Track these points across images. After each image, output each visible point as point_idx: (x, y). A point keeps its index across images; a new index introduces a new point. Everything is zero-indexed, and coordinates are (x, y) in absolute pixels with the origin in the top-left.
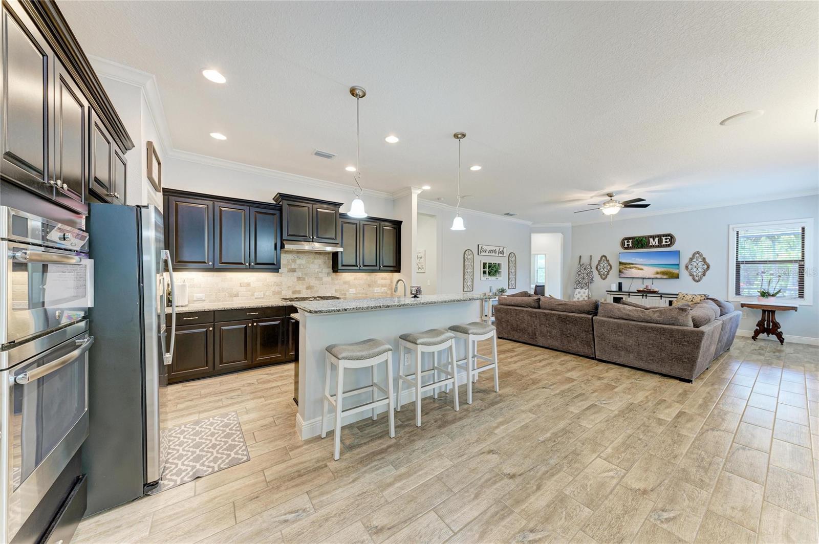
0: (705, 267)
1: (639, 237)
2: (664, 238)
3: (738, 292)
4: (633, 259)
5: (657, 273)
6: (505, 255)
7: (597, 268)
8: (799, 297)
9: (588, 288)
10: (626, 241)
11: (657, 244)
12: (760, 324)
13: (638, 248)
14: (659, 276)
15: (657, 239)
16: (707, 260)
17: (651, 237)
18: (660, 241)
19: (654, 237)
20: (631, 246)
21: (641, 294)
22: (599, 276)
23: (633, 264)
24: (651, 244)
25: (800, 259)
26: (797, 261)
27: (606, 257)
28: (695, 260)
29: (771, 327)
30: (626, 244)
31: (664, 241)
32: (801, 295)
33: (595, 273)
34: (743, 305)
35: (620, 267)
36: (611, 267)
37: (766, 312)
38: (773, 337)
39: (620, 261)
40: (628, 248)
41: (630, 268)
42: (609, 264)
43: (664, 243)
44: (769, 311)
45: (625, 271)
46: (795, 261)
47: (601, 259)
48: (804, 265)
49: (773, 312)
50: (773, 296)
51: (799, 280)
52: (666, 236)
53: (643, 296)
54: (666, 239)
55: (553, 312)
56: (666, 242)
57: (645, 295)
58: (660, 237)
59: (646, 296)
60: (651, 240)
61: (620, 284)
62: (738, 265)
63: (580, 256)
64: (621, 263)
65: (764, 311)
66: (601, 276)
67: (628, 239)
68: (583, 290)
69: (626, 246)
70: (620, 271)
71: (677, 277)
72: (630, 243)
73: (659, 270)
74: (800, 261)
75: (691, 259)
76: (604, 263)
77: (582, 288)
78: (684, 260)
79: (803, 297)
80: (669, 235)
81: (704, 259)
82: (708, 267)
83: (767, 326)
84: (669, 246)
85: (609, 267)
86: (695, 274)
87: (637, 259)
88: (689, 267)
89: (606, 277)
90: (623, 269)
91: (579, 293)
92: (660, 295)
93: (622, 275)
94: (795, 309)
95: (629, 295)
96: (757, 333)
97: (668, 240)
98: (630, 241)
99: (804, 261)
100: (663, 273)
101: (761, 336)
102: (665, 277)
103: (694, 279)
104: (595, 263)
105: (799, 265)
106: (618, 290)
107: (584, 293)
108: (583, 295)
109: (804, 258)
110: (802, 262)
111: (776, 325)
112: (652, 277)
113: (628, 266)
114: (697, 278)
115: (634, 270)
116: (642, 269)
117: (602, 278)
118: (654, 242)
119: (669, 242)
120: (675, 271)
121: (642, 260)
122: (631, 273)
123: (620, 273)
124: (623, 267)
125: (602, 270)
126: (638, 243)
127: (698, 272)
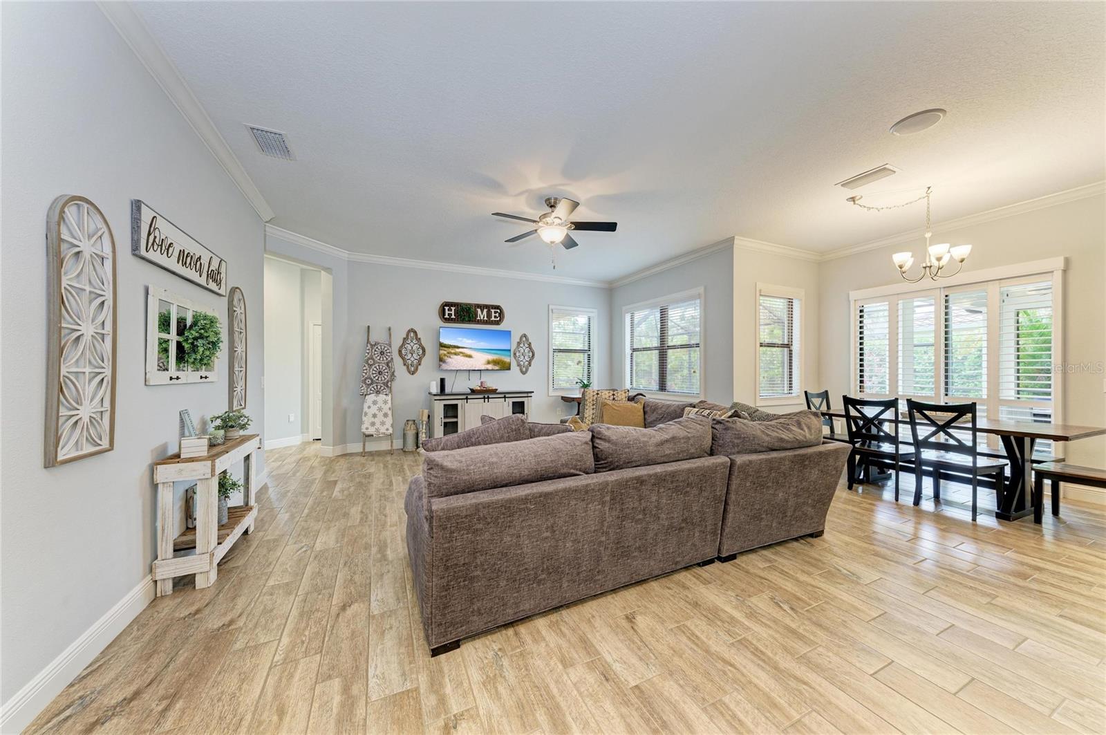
0: (531, 354)
1: (466, 304)
2: (493, 311)
4: (460, 339)
5: (489, 363)
7: (400, 352)
9: (391, 392)
10: (447, 308)
11: (485, 318)
13: (463, 322)
14: (490, 367)
15: (485, 311)
16: (532, 346)
17: (479, 306)
18: (489, 315)
19: (482, 307)
20: (453, 317)
21: (482, 396)
22: (405, 368)
23: (458, 347)
24: (479, 318)
25: (588, 349)
26: (586, 351)
27: (415, 332)
28: (522, 345)
30: (447, 312)
31: (493, 315)
33: (398, 363)
34: (563, 399)
35: (442, 352)
36: (424, 351)
39: (442, 340)
40: (449, 320)
41: (456, 354)
42: (421, 345)
43: (493, 319)
45: (449, 360)
47: (407, 335)
48: (590, 355)
51: (588, 370)
52: (495, 308)
53: (484, 398)
54: (495, 312)
56: (495, 317)
57: (486, 396)
58: (488, 307)
59: (488, 398)
60: (479, 310)
61: (442, 381)
62: (554, 352)
63: (369, 327)
64: (442, 346)
66: (408, 367)
67: (450, 305)
68: (382, 397)
69: (447, 316)
70: (441, 360)
71: (508, 368)
72: (453, 312)
73: (491, 357)
75: (519, 343)
76: (412, 344)
77: (378, 392)
78: (513, 346)
80: (498, 307)
81: (530, 344)
82: (533, 355)
84: (497, 323)
85: (421, 351)
86: (522, 363)
87: (465, 340)
88: (517, 354)
89: (416, 369)
90: (445, 355)
91: (375, 403)
92: (503, 396)
93: (444, 366)
95: (467, 399)
97: (497, 315)
98: (453, 308)
100: (495, 362)
102: (497, 368)
103: (521, 371)
104: (397, 342)
105: (588, 355)
106: (439, 391)
107: (385, 402)
108: (383, 406)
110: (589, 352)
112: (483, 367)
113: (453, 351)
114: (524, 369)
115: (460, 358)
116: (470, 356)
117: (409, 372)
118: (482, 315)
119: (498, 319)
120: (507, 359)
121: (470, 341)
122: (455, 362)
123: (441, 363)
124: (445, 352)
125: (410, 355)
126: (462, 314)
127: (524, 361)
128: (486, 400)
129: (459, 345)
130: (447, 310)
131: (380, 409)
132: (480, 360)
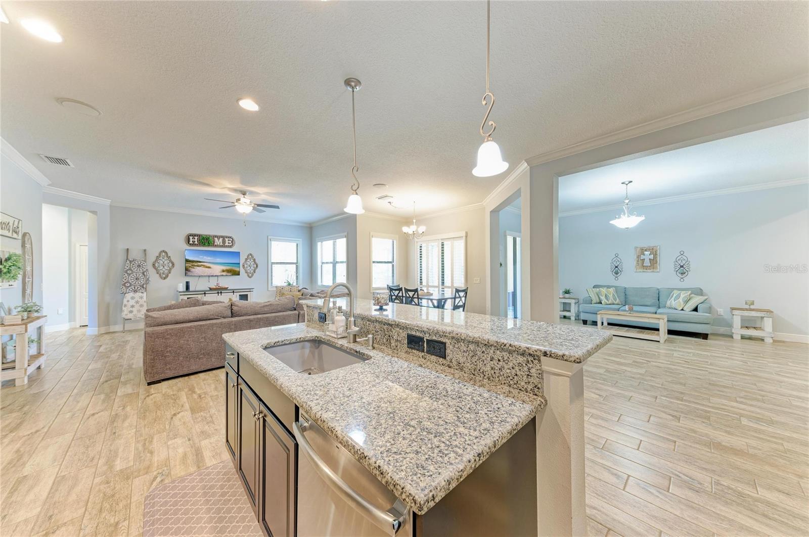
0: (255, 266)
1: (205, 235)
2: (227, 239)
4: (202, 257)
5: (223, 271)
7: (154, 265)
9: (146, 291)
10: (191, 237)
11: (221, 244)
13: (203, 246)
14: (224, 274)
15: (221, 239)
16: (256, 261)
17: (216, 236)
18: (224, 242)
19: (218, 237)
20: (196, 243)
21: (217, 292)
22: (158, 275)
23: (200, 262)
24: (216, 244)
25: (296, 262)
27: (166, 253)
28: (249, 260)
31: (227, 242)
33: (152, 274)
35: (187, 265)
36: (173, 264)
39: (187, 258)
40: (193, 245)
41: (198, 266)
42: (170, 261)
43: (227, 244)
45: (192, 270)
47: (160, 254)
48: (298, 266)
51: (296, 275)
52: (228, 238)
53: (218, 293)
54: (229, 240)
55: (259, 316)
56: (229, 243)
58: (224, 237)
59: (221, 293)
60: (216, 239)
61: (187, 283)
62: (272, 264)
63: (128, 249)
64: (187, 261)
66: (160, 275)
67: (193, 235)
68: (138, 294)
69: (191, 242)
70: (187, 269)
71: (238, 274)
72: (196, 240)
73: (225, 268)
75: (246, 259)
76: (164, 260)
77: (135, 291)
78: (242, 261)
80: (230, 237)
81: (254, 260)
82: (257, 266)
84: (230, 247)
85: (171, 265)
86: (249, 271)
87: (205, 257)
88: (246, 266)
89: (167, 276)
90: (190, 267)
91: (133, 298)
92: (232, 291)
93: (189, 273)
95: (205, 293)
97: (230, 242)
98: (196, 238)
100: (228, 271)
102: (229, 274)
103: (248, 276)
104: (151, 258)
105: (296, 266)
106: (185, 289)
107: (141, 298)
108: (140, 300)
110: (297, 264)
112: (219, 274)
113: (196, 264)
114: (250, 275)
115: (202, 268)
116: (209, 267)
117: (161, 278)
118: (218, 242)
119: (231, 244)
120: (237, 269)
121: (209, 258)
122: (198, 271)
123: (187, 272)
124: (190, 265)
125: (162, 267)
126: (203, 241)
127: (251, 270)
128: (220, 294)
129: (201, 261)
130: (191, 239)
131: (137, 302)
132: (217, 269)
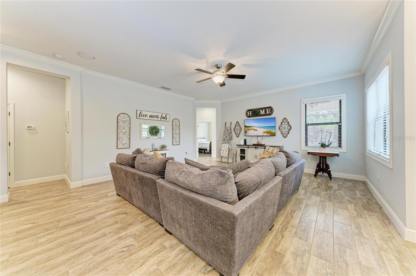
0: (289, 128)
1: (255, 109)
3: (306, 144)
4: (252, 123)
5: (264, 133)
6: (168, 120)
7: (234, 130)
8: (339, 146)
9: (229, 143)
10: (248, 112)
11: (264, 113)
12: (318, 166)
13: (255, 116)
14: (265, 135)
15: (264, 110)
16: (290, 123)
18: (266, 112)
19: (262, 109)
20: (251, 115)
23: (252, 127)
24: (261, 114)
25: (339, 121)
26: (337, 123)
27: (238, 123)
28: (283, 123)
29: (324, 168)
30: (248, 114)
31: (268, 111)
32: (340, 146)
33: (233, 133)
34: (309, 153)
35: (246, 129)
36: (241, 129)
37: (322, 158)
38: (326, 174)
40: (249, 117)
41: (251, 129)
42: (240, 127)
43: (267, 113)
44: (323, 157)
45: (248, 132)
46: (336, 123)
47: (236, 124)
48: (341, 125)
49: (325, 158)
50: (328, 146)
51: (339, 135)
52: (269, 108)
53: (255, 148)
54: (269, 110)
56: (269, 112)
57: (256, 147)
58: (265, 108)
59: (257, 148)
60: (261, 111)
61: (245, 140)
62: (306, 125)
63: (226, 122)
64: (246, 126)
65: (320, 157)
66: (236, 135)
67: (249, 110)
69: (248, 115)
71: (274, 135)
72: (250, 113)
73: (265, 130)
74: (339, 123)
75: (282, 123)
76: (238, 127)
77: (226, 143)
78: (278, 124)
79: (341, 147)
80: (270, 107)
81: (288, 123)
82: (291, 128)
83: (322, 167)
84: (270, 114)
85: (240, 129)
86: (284, 132)
88: (281, 128)
89: (239, 136)
90: (247, 130)
91: (224, 146)
92: (264, 147)
93: (247, 134)
94: (337, 155)
95: (248, 147)
96: (317, 172)
97: (269, 111)
98: (250, 112)
99: (341, 122)
100: (268, 132)
101: (319, 174)
102: (268, 135)
103: (283, 136)
104: (233, 126)
105: (339, 125)
106: (244, 144)
107: (227, 146)
109: (341, 121)
110: (340, 123)
111: (327, 166)
112: (262, 135)
113: (249, 128)
114: (285, 135)
115: (252, 131)
116: (256, 130)
117: (237, 137)
118: (262, 112)
119: (270, 112)
120: (273, 131)
121: (256, 124)
122: (251, 132)
123: (245, 133)
124: (247, 129)
125: (237, 131)
126: (254, 113)
127: (285, 131)
128: (256, 149)
129: (252, 126)
130: (248, 113)
131: (225, 149)
132: (261, 132)
